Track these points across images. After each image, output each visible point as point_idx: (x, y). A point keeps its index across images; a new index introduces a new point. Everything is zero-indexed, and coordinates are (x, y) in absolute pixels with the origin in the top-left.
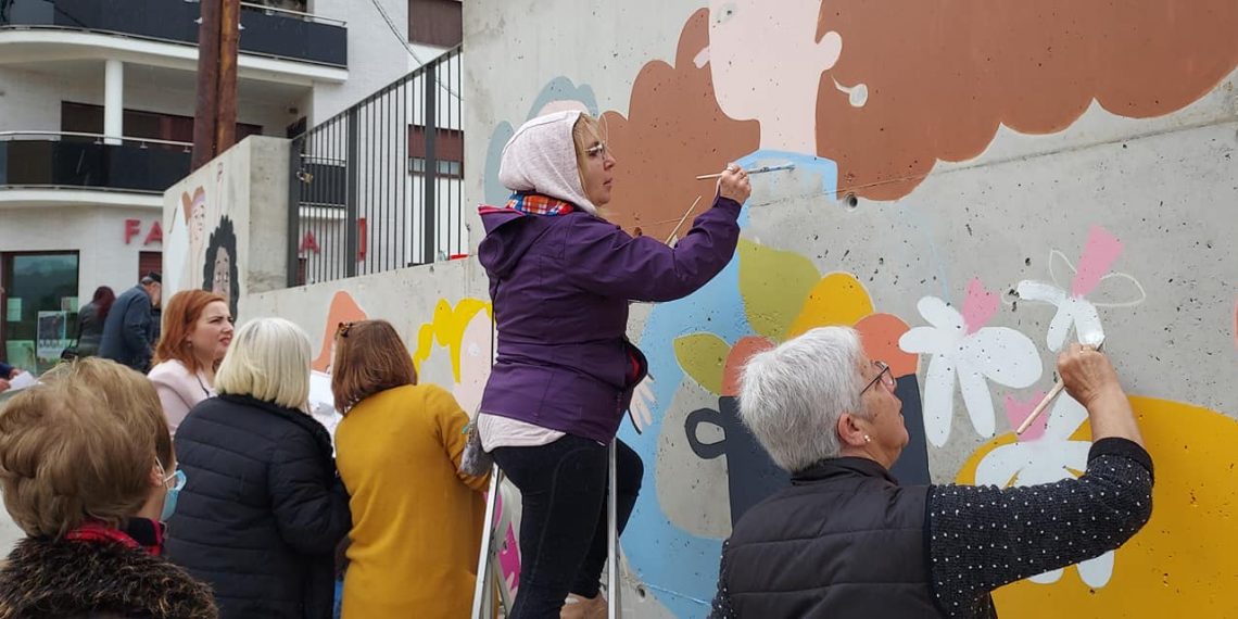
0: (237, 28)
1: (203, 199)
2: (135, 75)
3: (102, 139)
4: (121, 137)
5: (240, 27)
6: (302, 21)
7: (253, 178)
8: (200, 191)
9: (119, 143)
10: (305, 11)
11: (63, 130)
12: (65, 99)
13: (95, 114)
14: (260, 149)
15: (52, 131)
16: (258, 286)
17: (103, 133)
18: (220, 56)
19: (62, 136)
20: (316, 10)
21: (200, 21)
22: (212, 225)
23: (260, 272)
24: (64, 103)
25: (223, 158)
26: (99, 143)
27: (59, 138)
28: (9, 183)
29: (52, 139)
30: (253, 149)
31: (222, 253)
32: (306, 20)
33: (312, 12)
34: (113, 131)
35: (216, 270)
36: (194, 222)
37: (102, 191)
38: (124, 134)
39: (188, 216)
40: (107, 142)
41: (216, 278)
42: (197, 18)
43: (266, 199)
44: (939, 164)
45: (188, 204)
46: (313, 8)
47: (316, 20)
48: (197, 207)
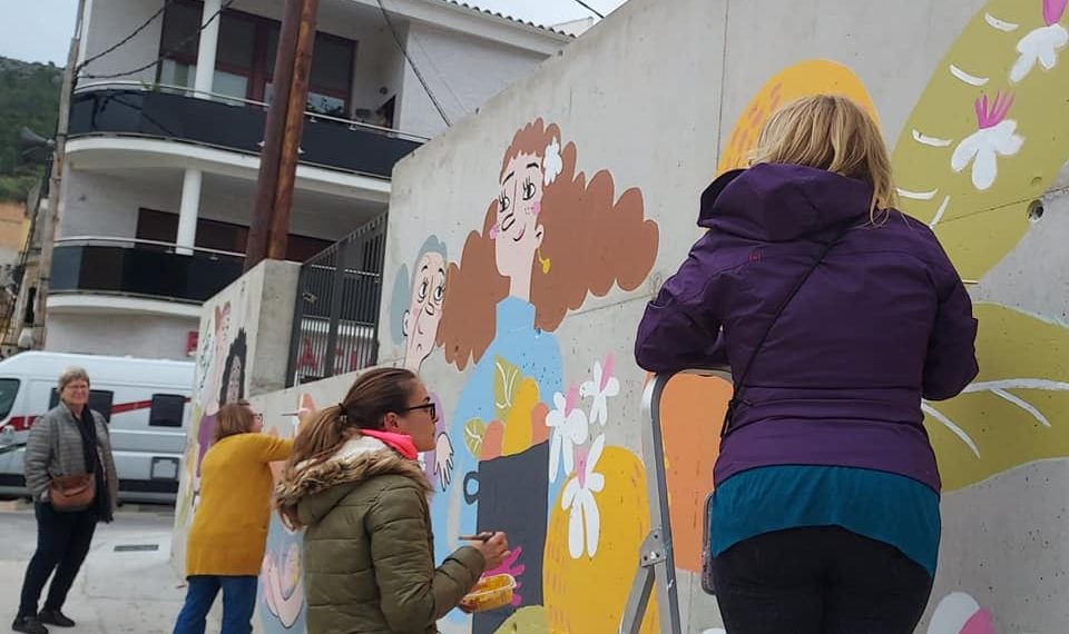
0: (296, 151)
1: (229, 313)
2: (213, 185)
3: (174, 248)
4: (192, 246)
5: (300, 151)
6: (386, 137)
7: (264, 297)
8: (228, 305)
9: (190, 253)
10: (391, 127)
11: (137, 237)
12: (143, 206)
13: (170, 222)
14: (273, 272)
15: (126, 238)
16: (259, 390)
17: (175, 242)
18: (278, 178)
19: (137, 243)
20: (401, 127)
21: (262, 144)
22: (232, 337)
23: (261, 379)
24: (142, 210)
25: (246, 277)
26: (170, 252)
27: (132, 246)
28: (80, 287)
29: (125, 246)
30: (267, 271)
31: (237, 360)
32: (389, 135)
33: (397, 129)
34: (186, 241)
35: (231, 376)
36: (221, 332)
37: (168, 300)
38: (196, 245)
39: (217, 327)
40: (179, 251)
41: (231, 383)
42: (261, 141)
43: (273, 314)
44: (569, 311)
45: (219, 315)
46: (398, 124)
47: (401, 137)
48: (225, 319)
